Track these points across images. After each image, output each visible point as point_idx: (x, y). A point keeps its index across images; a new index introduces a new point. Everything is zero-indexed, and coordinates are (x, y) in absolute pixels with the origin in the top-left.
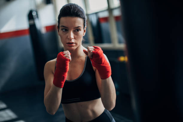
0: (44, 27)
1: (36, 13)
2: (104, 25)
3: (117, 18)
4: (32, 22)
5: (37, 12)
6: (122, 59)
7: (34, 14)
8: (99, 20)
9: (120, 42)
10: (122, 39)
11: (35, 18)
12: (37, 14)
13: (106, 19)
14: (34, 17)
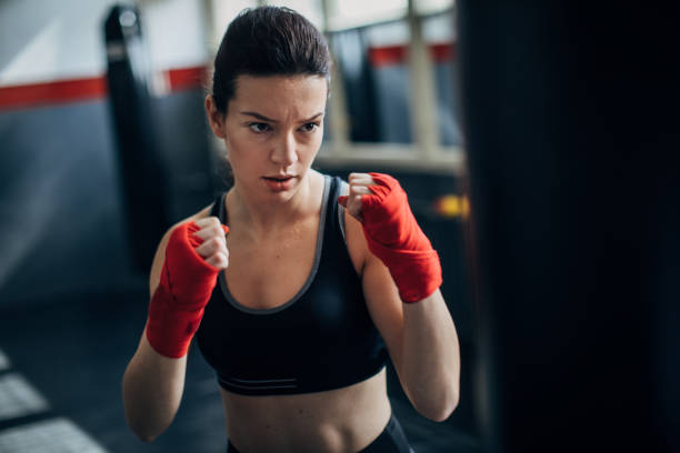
0: (165, 72)
1: (134, 16)
2: (387, 74)
3: (439, 51)
4: (116, 51)
5: (137, 14)
6: (453, 206)
7: (127, 20)
8: (372, 56)
9: (445, 142)
10: (454, 130)
11: (129, 37)
12: (138, 22)
13: (396, 53)
14: (125, 32)
